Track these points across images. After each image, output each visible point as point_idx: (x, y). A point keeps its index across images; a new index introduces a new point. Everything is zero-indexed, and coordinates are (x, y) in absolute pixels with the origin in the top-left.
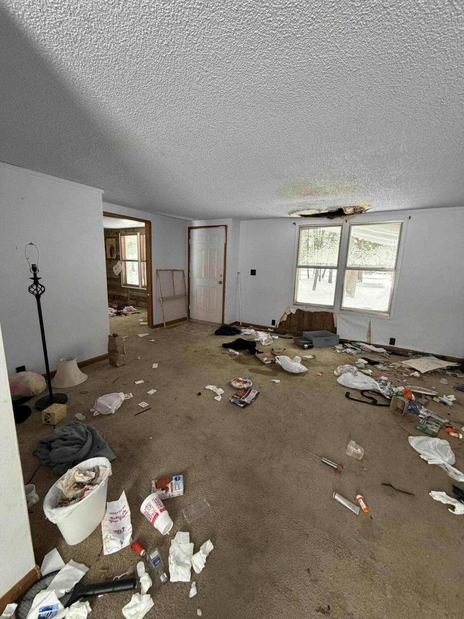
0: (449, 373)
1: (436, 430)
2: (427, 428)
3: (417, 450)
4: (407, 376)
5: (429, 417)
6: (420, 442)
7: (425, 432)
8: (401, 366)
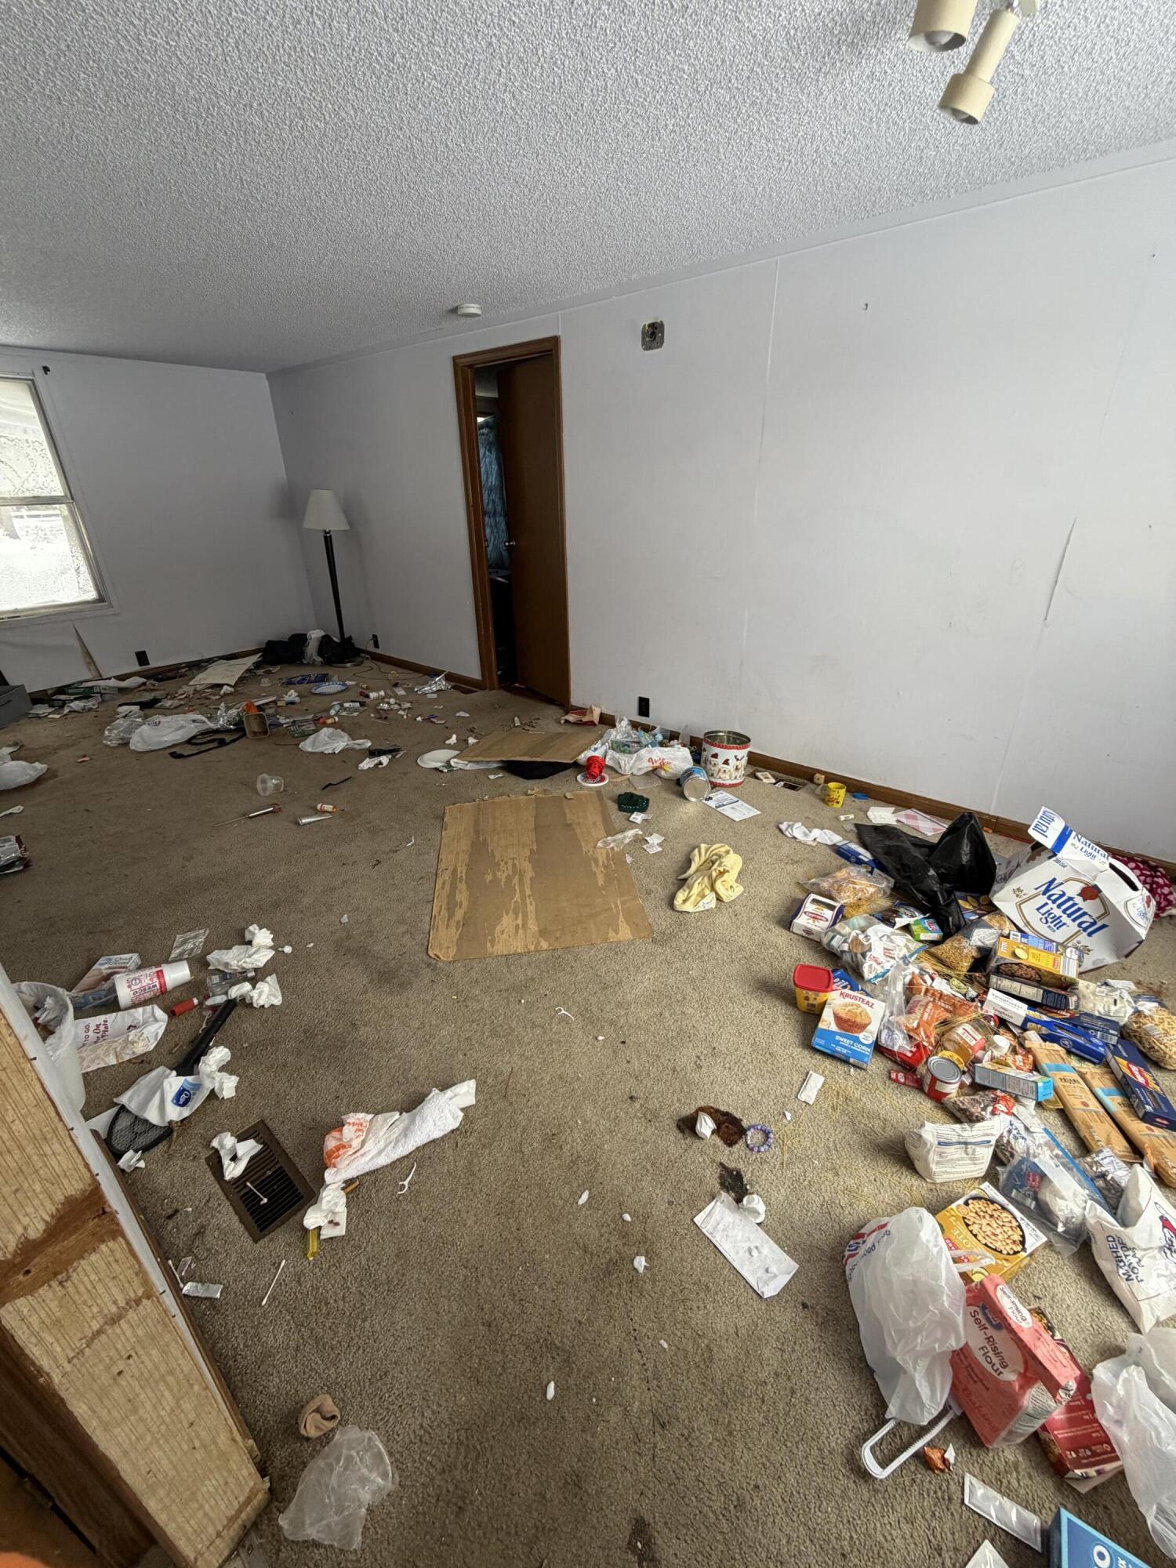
0: (260, 672)
1: (313, 727)
2: (303, 731)
3: (317, 750)
4: (218, 697)
5: (294, 721)
6: (314, 742)
7: (305, 736)
8: (195, 690)
